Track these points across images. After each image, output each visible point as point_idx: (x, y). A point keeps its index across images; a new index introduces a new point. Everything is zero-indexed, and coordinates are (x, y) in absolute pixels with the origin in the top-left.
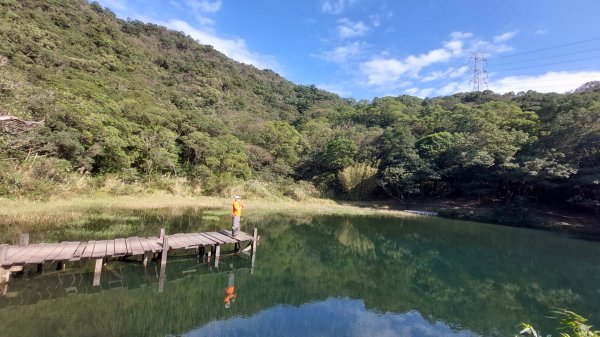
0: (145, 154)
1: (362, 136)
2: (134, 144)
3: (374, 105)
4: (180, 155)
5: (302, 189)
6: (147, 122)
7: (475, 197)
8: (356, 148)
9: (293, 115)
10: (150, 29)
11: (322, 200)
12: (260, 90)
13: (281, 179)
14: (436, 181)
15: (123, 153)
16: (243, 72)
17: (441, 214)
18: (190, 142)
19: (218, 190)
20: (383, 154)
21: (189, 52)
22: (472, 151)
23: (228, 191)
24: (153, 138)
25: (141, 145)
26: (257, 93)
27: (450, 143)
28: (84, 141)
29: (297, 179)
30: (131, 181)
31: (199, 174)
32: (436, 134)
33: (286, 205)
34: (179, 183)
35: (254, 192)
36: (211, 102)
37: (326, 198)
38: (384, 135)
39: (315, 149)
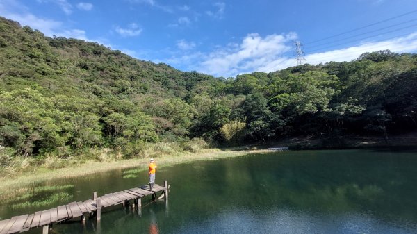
0: (76, 134)
1: (232, 102)
2: (66, 128)
3: (238, 80)
4: (102, 131)
5: (196, 144)
6: (75, 110)
7: (309, 133)
8: (229, 110)
9: (183, 93)
10: (71, 43)
11: (211, 150)
12: (158, 78)
13: (180, 139)
14: (284, 126)
15: (57, 136)
16: (144, 66)
18: (110, 121)
19: (136, 154)
20: (248, 112)
21: (103, 56)
22: (302, 104)
23: (143, 153)
24: (81, 122)
25: (72, 128)
26: (157, 80)
27: (289, 100)
28: (25, 131)
29: (192, 137)
30: (66, 156)
31: (119, 143)
32: (279, 96)
33: (187, 157)
34: (104, 153)
35: (162, 151)
36: (124, 90)
37: (213, 147)
38: (247, 100)
39: (202, 114)
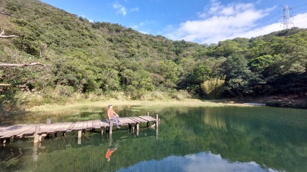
0: (105, 82)
1: (213, 63)
2: (99, 77)
3: (219, 45)
4: (120, 81)
5: (182, 94)
6: (105, 67)
7: (292, 93)
8: (210, 70)
10: (103, 25)
11: (193, 100)
12: (156, 46)
13: (170, 90)
14: (263, 85)
15: (95, 82)
16: (147, 38)
17: (268, 105)
19: (139, 97)
20: (227, 72)
21: (121, 32)
22: (288, 65)
23: (144, 97)
24: (108, 74)
25: (103, 78)
26: (155, 48)
27: (271, 61)
28: (78, 78)
29: (178, 89)
30: (99, 95)
31: (129, 90)
32: (261, 57)
33: (174, 103)
34: (120, 94)
35: (156, 97)
36: (133, 55)
37: (195, 98)
38: (227, 61)
39: (187, 73)
